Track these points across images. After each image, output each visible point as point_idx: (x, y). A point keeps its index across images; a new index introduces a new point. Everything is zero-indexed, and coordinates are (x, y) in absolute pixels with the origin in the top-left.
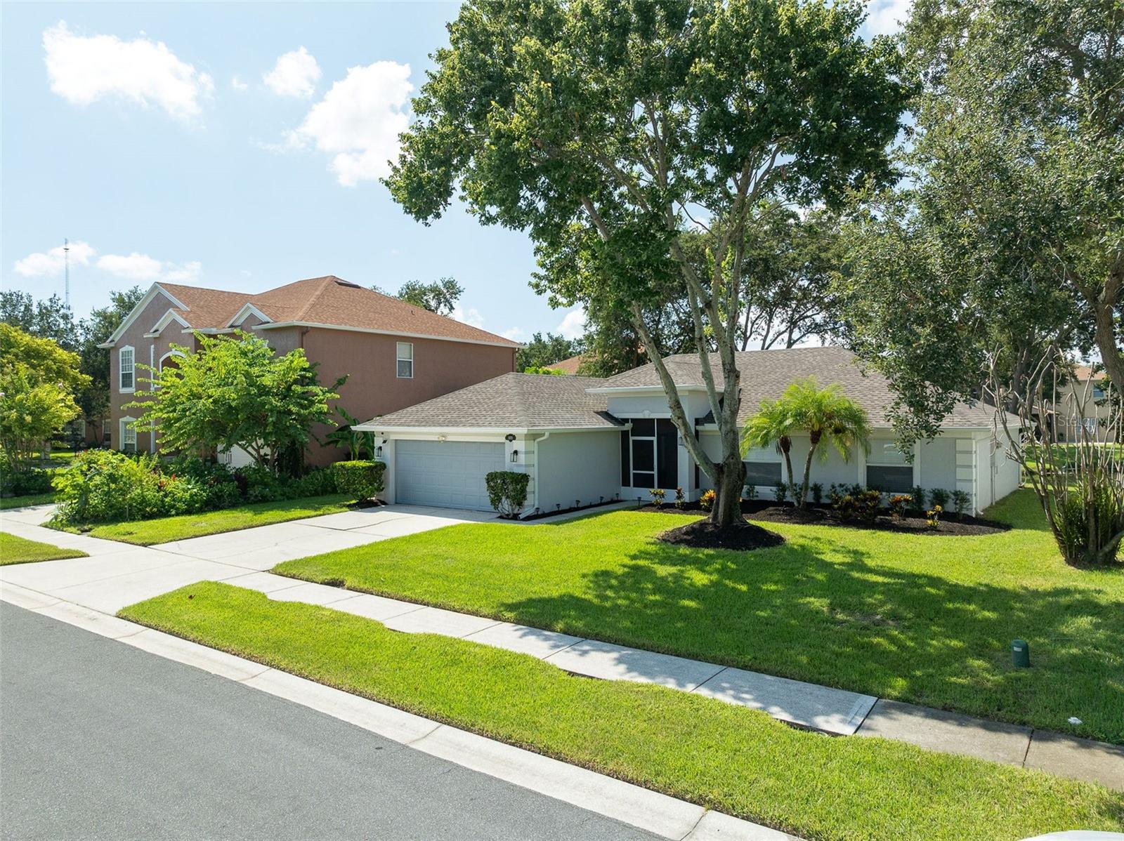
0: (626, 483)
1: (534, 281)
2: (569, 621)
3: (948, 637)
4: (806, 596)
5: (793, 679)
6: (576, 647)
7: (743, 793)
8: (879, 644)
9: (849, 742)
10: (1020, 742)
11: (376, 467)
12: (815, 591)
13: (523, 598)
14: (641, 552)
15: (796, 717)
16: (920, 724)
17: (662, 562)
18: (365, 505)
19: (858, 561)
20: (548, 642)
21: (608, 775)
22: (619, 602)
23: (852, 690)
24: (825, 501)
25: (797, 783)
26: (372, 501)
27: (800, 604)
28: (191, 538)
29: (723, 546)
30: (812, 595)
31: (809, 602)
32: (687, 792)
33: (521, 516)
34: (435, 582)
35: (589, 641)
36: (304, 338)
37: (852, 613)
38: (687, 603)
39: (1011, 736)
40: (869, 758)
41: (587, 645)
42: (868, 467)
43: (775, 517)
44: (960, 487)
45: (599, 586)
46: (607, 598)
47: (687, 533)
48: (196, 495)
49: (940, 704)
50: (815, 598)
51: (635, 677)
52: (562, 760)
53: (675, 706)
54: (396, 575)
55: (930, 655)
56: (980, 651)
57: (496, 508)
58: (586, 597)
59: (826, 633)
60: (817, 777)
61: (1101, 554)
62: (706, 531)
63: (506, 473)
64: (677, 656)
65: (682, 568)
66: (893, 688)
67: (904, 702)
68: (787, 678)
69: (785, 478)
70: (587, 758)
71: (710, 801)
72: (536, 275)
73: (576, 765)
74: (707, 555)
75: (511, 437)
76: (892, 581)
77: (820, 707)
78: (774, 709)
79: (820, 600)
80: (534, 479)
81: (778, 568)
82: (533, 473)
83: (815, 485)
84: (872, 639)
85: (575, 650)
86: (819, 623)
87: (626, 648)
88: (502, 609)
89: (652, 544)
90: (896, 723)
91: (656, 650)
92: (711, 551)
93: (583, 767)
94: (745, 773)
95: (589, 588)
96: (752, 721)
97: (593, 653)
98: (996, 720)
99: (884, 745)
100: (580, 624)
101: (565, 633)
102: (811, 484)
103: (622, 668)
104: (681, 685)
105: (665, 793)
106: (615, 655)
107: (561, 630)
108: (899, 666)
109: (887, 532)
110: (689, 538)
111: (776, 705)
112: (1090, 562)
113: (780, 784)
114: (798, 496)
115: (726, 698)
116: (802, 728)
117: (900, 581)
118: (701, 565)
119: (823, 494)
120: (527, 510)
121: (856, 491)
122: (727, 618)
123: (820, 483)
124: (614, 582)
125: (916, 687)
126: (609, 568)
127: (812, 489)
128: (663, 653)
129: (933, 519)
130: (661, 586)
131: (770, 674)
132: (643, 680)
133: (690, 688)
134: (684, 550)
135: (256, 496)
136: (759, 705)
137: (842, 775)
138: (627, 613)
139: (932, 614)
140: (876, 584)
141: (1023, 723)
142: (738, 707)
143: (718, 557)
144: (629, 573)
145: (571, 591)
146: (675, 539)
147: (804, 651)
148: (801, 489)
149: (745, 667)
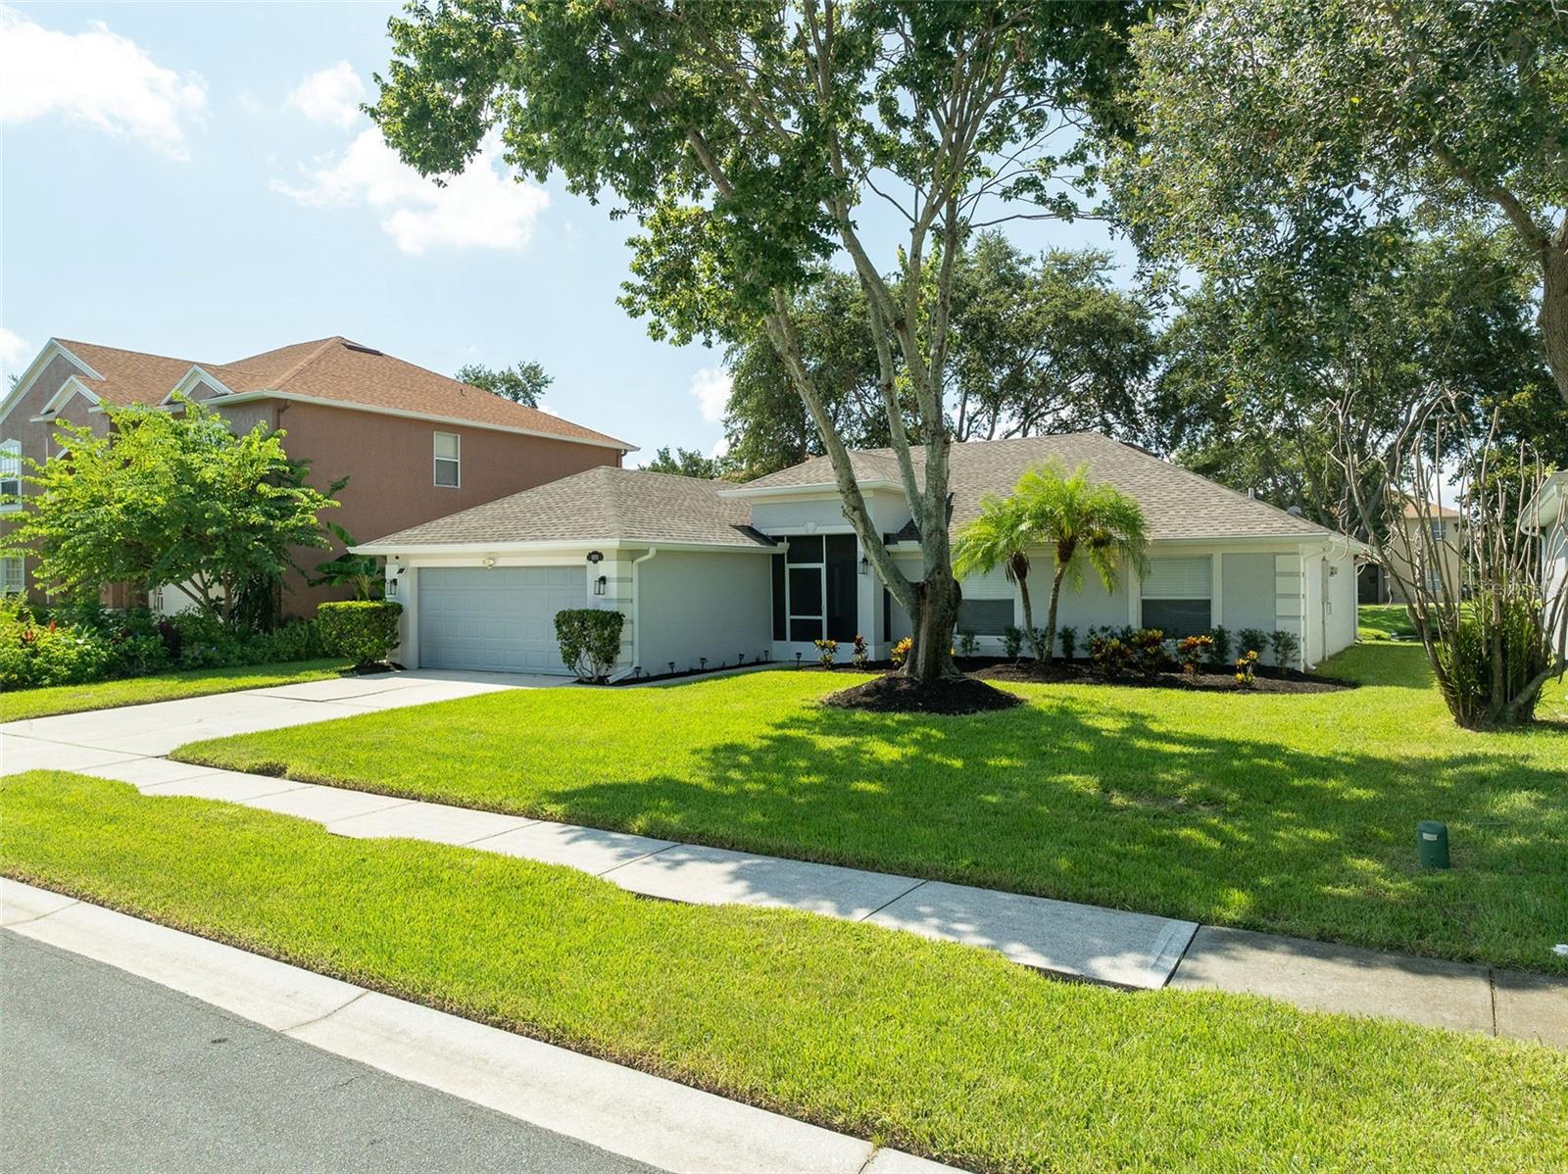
0: (779, 635)
1: (625, 295)
2: (655, 815)
3: (1300, 825)
4: (1060, 773)
5: (1045, 897)
6: (661, 856)
7: (954, 1109)
8: (1189, 839)
9: (1158, 1001)
10: (1475, 991)
11: (385, 609)
12: (1074, 766)
13: (586, 784)
14: (792, 720)
15: (1056, 959)
16: (1283, 966)
17: (826, 732)
18: (368, 667)
19: (1138, 726)
20: (613, 850)
21: (678, 1080)
22: (749, 786)
23: (1152, 912)
24: (1080, 653)
25: (1064, 1083)
26: (382, 665)
27: (1050, 784)
28: (59, 714)
29: (924, 709)
30: (1070, 770)
31: (1066, 782)
32: (836, 1110)
33: (611, 679)
34: (441, 765)
35: (689, 846)
36: (282, 417)
37: (1137, 795)
38: (862, 785)
39: (1454, 981)
40: (1202, 1027)
41: (680, 852)
42: (1144, 601)
43: (1006, 675)
44: (1281, 626)
45: (717, 765)
46: (728, 781)
47: (867, 693)
48: (88, 654)
49: (1313, 929)
50: (1074, 774)
51: (762, 900)
52: (590, 1054)
53: (826, 946)
54: (377, 755)
55: (1278, 853)
56: (1361, 844)
57: (572, 667)
58: (694, 780)
59: (1096, 824)
60: (1104, 1070)
61: (1512, 709)
62: (898, 688)
63: (587, 611)
64: (841, 865)
65: (858, 740)
66: (1225, 906)
67: (1247, 929)
68: (1034, 894)
69: (1019, 621)
70: (639, 1046)
71: (883, 1130)
72: (628, 287)
73: (617, 1062)
74: (898, 722)
75: (596, 556)
76: (1196, 751)
77: (1096, 941)
78: (1015, 948)
79: (1082, 778)
80: (632, 622)
81: (1012, 737)
82: (631, 612)
83: (1065, 630)
84: (1176, 832)
85: (659, 860)
86: (1083, 810)
87: (749, 855)
88: (543, 799)
89: (812, 708)
90: (1241, 966)
91: (803, 857)
92: (905, 717)
93: (630, 1065)
94: (958, 1067)
95: (701, 768)
96: (973, 968)
97: (692, 864)
98: (1418, 954)
99: (1226, 1004)
100: (675, 820)
101: (648, 834)
102: (1059, 629)
103: (741, 886)
104: (844, 910)
105: (792, 1114)
106: (731, 866)
107: (640, 829)
108: (1230, 870)
109: (1176, 690)
110: (868, 699)
111: (1015, 940)
112: (1495, 722)
113: (1029, 1087)
114: (1039, 646)
115: (926, 931)
116: (1066, 978)
117: (1207, 750)
118: (889, 735)
119: (1077, 643)
120: (621, 671)
121: (1126, 636)
122: (928, 805)
123: (1072, 627)
124: (745, 759)
125: (1266, 904)
126: (738, 741)
127: (1060, 636)
128: (815, 862)
129: (1245, 672)
130: (822, 763)
131: (1004, 890)
132: (773, 904)
133: (859, 916)
134: (860, 716)
135: (195, 659)
136: (985, 941)
137: (1154, 1064)
138: (759, 801)
139: (1269, 795)
140: (1173, 755)
141: (1470, 959)
142: (944, 944)
143: (917, 724)
144: (769, 747)
145: (667, 772)
146: (850, 701)
147: (1060, 851)
148: (1043, 636)
149: (958, 880)
